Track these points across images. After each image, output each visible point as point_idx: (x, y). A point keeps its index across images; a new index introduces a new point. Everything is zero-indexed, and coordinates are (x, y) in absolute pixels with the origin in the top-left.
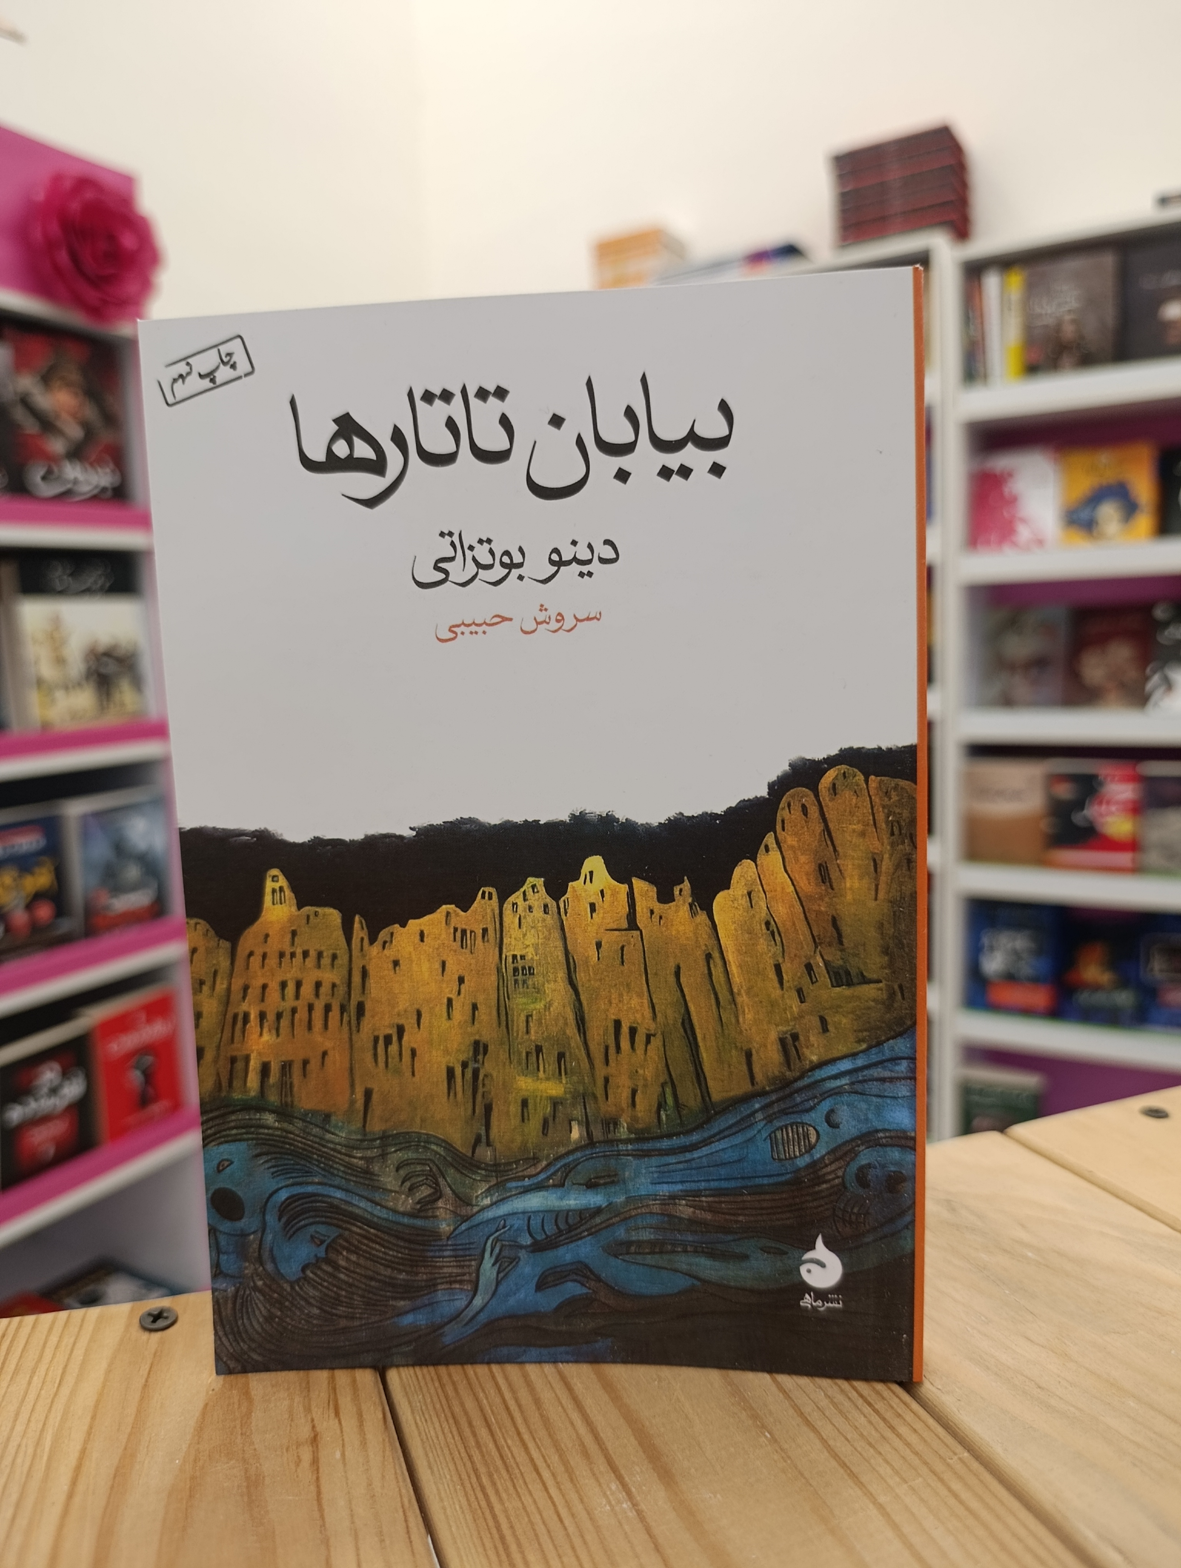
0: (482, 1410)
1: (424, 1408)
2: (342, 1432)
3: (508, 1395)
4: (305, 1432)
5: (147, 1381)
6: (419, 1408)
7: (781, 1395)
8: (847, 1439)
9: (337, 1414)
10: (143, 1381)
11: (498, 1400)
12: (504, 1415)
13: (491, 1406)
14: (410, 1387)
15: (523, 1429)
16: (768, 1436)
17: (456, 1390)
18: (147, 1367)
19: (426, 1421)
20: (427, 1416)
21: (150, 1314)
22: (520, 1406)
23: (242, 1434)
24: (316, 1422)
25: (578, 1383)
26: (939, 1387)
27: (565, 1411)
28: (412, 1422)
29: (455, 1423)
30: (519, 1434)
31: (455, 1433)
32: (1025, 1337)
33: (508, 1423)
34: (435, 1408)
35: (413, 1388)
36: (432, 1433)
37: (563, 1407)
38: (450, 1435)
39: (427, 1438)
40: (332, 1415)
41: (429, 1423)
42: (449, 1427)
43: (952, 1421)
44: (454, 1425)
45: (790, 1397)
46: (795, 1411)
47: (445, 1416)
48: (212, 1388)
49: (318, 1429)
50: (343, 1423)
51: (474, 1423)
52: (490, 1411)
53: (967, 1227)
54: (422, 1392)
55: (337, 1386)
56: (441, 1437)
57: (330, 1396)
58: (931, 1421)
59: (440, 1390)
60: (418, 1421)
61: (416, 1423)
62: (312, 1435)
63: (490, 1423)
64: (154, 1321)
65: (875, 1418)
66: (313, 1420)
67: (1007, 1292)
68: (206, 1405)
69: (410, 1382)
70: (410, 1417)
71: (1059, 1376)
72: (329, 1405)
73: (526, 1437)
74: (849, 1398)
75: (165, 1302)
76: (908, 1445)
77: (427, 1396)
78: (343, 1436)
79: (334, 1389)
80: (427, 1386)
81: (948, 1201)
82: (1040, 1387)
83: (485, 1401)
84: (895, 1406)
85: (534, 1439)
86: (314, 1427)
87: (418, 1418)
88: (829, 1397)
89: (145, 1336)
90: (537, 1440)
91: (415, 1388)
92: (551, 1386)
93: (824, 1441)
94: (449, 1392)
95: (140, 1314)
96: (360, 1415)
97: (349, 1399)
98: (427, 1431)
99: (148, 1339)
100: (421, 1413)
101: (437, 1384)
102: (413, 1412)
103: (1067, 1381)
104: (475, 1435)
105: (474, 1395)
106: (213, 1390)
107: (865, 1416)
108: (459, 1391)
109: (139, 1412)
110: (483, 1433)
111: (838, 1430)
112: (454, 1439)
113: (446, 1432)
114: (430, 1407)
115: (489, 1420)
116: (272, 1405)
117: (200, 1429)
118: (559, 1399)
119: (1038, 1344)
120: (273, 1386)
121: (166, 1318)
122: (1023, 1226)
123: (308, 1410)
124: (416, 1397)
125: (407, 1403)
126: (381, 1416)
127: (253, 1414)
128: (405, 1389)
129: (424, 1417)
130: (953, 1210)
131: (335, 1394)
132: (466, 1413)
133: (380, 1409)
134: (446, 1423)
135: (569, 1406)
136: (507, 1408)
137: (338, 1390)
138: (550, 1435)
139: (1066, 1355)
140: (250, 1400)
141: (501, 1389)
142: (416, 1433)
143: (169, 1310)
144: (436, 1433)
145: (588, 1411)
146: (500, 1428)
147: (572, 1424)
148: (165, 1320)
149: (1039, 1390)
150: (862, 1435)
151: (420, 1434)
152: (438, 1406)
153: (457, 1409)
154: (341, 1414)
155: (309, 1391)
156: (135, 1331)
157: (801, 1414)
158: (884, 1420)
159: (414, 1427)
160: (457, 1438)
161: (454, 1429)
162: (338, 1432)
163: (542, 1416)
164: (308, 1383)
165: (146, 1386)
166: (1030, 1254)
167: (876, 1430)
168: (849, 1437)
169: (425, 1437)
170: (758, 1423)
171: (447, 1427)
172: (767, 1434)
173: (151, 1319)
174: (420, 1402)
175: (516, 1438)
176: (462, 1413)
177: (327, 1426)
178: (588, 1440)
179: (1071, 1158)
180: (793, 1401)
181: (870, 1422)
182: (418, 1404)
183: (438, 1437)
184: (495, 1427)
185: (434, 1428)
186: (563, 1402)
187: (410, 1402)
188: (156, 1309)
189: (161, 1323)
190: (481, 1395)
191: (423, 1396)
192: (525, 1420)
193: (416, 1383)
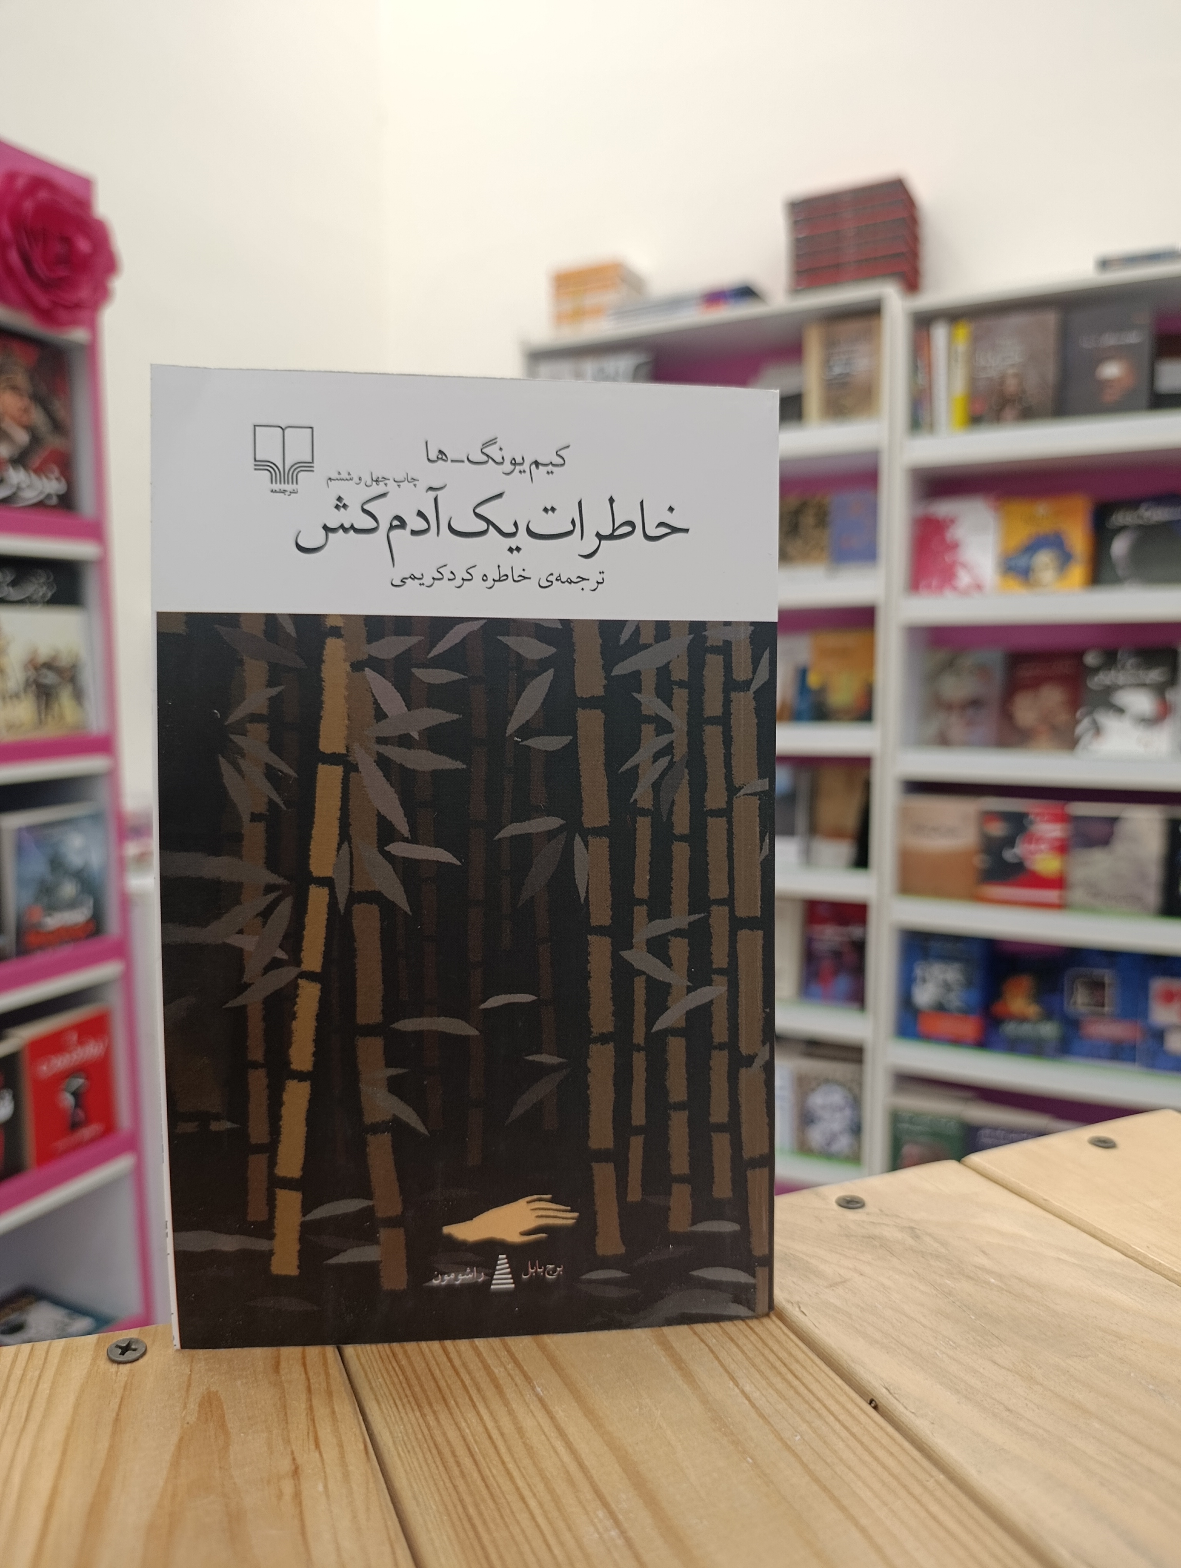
0: (464, 1439)
1: (405, 1438)
2: (323, 1464)
3: (490, 1425)
4: (286, 1465)
5: (118, 1415)
6: (401, 1439)
7: (761, 1421)
8: (827, 1463)
9: (317, 1445)
10: (114, 1415)
11: (480, 1429)
12: (487, 1443)
13: (473, 1436)
14: (390, 1416)
15: (507, 1458)
16: (750, 1461)
17: (437, 1420)
18: (118, 1400)
19: (409, 1451)
20: (409, 1447)
21: (118, 1347)
22: (502, 1435)
23: (220, 1468)
24: (296, 1454)
25: (560, 1412)
26: (913, 1411)
27: (548, 1440)
28: (395, 1453)
29: (439, 1453)
30: (503, 1463)
31: (439, 1463)
32: (992, 1361)
33: (491, 1451)
34: (417, 1439)
35: (393, 1418)
36: (416, 1463)
37: (546, 1436)
38: (434, 1466)
39: (411, 1469)
40: (313, 1447)
41: (412, 1452)
42: (433, 1457)
43: (926, 1444)
44: (437, 1455)
45: (769, 1422)
46: (775, 1436)
47: (428, 1446)
48: (186, 1422)
49: (299, 1461)
50: (325, 1456)
51: (458, 1453)
52: (472, 1440)
53: (931, 1254)
54: (403, 1422)
55: (316, 1418)
56: (425, 1468)
57: (309, 1429)
58: (907, 1445)
59: (421, 1421)
60: (402, 1453)
61: (399, 1455)
62: (293, 1467)
63: (474, 1453)
64: (123, 1354)
65: (853, 1443)
66: (292, 1453)
67: (973, 1317)
68: (181, 1440)
69: (390, 1412)
70: (392, 1449)
71: (1026, 1399)
72: (308, 1437)
73: (511, 1466)
74: (827, 1423)
75: (132, 1334)
76: (885, 1467)
77: (409, 1426)
78: (324, 1468)
79: (313, 1420)
80: (408, 1417)
81: (912, 1228)
82: (1009, 1410)
83: (467, 1431)
84: (871, 1430)
85: (518, 1467)
86: (294, 1459)
87: (400, 1449)
88: (808, 1422)
89: (114, 1368)
90: (522, 1469)
91: (395, 1418)
92: (533, 1415)
93: (804, 1465)
94: (431, 1423)
95: (107, 1346)
96: (341, 1445)
97: (329, 1430)
98: (409, 1461)
99: (117, 1373)
100: (402, 1443)
101: (418, 1414)
102: (394, 1443)
103: (1034, 1404)
104: (458, 1464)
105: (456, 1424)
106: (188, 1423)
107: (843, 1440)
108: (441, 1421)
109: (111, 1447)
110: (467, 1462)
111: (818, 1454)
112: (438, 1469)
113: (429, 1462)
114: (412, 1438)
115: (472, 1449)
116: (250, 1437)
117: (175, 1464)
118: (541, 1427)
119: (1004, 1368)
120: (249, 1418)
121: (135, 1350)
122: (984, 1252)
123: (287, 1441)
124: (396, 1426)
125: (388, 1434)
126: (362, 1447)
127: (231, 1447)
128: (385, 1419)
129: (407, 1448)
130: (917, 1237)
131: (314, 1426)
132: (448, 1442)
133: (361, 1440)
134: (429, 1453)
135: (552, 1434)
136: (490, 1437)
137: (316, 1422)
138: (535, 1464)
139: (1032, 1378)
140: (226, 1433)
141: (483, 1419)
142: (399, 1463)
143: (137, 1341)
144: (419, 1464)
145: (571, 1439)
146: (484, 1458)
147: (556, 1452)
148: (134, 1352)
149: (1008, 1413)
150: (841, 1460)
151: (403, 1464)
152: (420, 1436)
153: (440, 1439)
154: (322, 1446)
155: (287, 1423)
156: (104, 1364)
157: (781, 1439)
158: (862, 1443)
159: (396, 1458)
160: (441, 1468)
161: (438, 1459)
162: (319, 1464)
163: (524, 1443)
164: (286, 1414)
165: (117, 1419)
166: (993, 1280)
167: (854, 1453)
168: (829, 1461)
169: (408, 1469)
170: (740, 1449)
171: (430, 1458)
172: (749, 1459)
173: (120, 1351)
174: (401, 1433)
175: (501, 1467)
176: (445, 1443)
177: (308, 1459)
178: (573, 1467)
179: (1026, 1187)
180: (772, 1426)
181: (848, 1446)
182: (400, 1435)
183: (421, 1467)
184: (479, 1457)
185: (418, 1459)
186: (546, 1430)
187: (391, 1433)
188: (124, 1340)
189: (130, 1355)
190: (463, 1425)
191: (404, 1426)
192: (509, 1449)
193: (396, 1413)
